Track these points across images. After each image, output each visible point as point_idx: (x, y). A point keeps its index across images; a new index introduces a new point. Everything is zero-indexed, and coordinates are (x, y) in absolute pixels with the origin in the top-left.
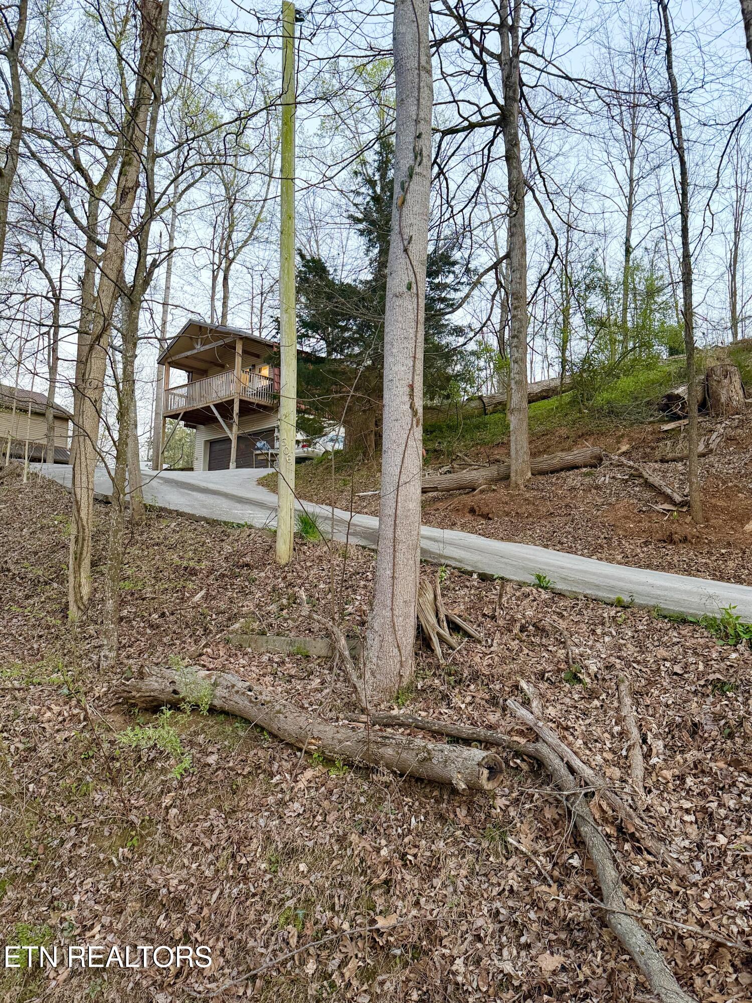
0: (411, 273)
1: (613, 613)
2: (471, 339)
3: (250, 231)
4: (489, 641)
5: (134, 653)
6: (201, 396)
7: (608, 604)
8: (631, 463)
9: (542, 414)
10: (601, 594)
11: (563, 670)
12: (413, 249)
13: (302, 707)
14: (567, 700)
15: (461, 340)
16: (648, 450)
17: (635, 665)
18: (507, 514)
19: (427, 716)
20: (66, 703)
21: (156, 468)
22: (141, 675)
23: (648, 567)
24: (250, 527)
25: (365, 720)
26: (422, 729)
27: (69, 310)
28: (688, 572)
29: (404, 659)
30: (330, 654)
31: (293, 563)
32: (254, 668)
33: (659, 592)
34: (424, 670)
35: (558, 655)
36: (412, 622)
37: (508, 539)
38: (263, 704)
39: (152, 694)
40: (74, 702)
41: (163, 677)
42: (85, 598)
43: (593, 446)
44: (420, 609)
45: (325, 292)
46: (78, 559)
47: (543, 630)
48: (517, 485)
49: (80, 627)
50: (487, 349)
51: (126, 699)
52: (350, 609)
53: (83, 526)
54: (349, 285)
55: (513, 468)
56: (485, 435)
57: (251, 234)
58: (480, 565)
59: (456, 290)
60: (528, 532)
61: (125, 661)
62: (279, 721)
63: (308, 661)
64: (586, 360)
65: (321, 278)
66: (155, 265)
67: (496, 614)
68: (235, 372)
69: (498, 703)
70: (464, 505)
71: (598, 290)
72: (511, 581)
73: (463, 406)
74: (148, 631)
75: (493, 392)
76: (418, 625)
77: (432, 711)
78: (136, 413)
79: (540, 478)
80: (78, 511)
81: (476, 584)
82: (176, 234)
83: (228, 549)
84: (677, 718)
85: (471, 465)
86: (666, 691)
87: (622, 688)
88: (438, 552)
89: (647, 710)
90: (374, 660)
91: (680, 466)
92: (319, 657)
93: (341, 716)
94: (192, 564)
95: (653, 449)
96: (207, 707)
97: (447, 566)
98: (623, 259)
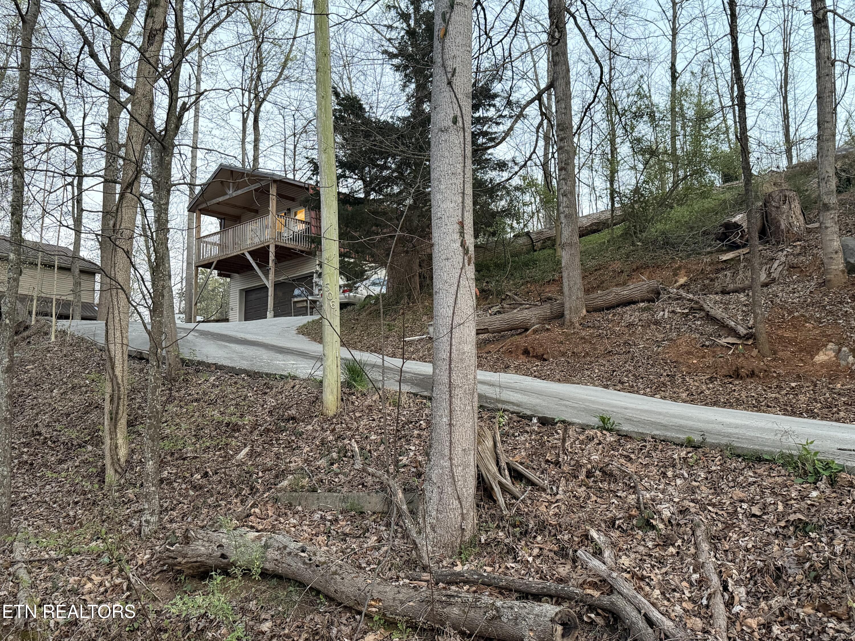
0: (456, 106)
1: (683, 454)
2: (516, 173)
3: (279, 71)
4: (554, 488)
5: (177, 517)
6: (234, 243)
7: (677, 445)
8: (691, 296)
9: (593, 248)
10: (670, 434)
11: (634, 517)
12: (457, 81)
13: (360, 567)
14: (641, 549)
15: (505, 175)
16: (707, 282)
17: (710, 508)
18: (563, 354)
19: (493, 571)
20: (107, 573)
21: (189, 320)
22: (187, 540)
23: (715, 404)
24: (294, 378)
25: (428, 578)
26: (489, 585)
27: (92, 160)
28: (757, 408)
29: (465, 511)
30: (385, 510)
31: (341, 415)
32: (305, 528)
33: (730, 430)
34: (487, 522)
35: (629, 501)
36: (472, 471)
37: (566, 380)
38: (317, 566)
39: (199, 559)
40: (115, 571)
41: (210, 541)
42: (122, 460)
43: (649, 279)
44: (479, 456)
45: (362, 131)
46: (114, 419)
47: (611, 475)
48: (572, 323)
49: (118, 491)
50: (532, 184)
51: (171, 567)
52: (404, 460)
53: (118, 384)
54: (386, 123)
55: (567, 305)
56: (535, 273)
57: (281, 74)
58: (538, 408)
59: (498, 124)
60: (586, 372)
61: (168, 526)
62: (335, 583)
63: (363, 518)
64: (636, 191)
65: (358, 116)
66: (184, 108)
67: (560, 459)
68: (270, 216)
69: (567, 555)
70: (517, 347)
71: (646, 118)
72: (573, 424)
73: (510, 242)
74: (191, 493)
75: (540, 227)
76: (478, 475)
77: (497, 565)
78: (169, 264)
79: (596, 315)
80: (113, 368)
81: (536, 429)
82: (202, 76)
83: (271, 402)
84: (758, 563)
85: (521, 304)
86: (745, 534)
87: (698, 533)
88: (494, 396)
89: (726, 555)
90: (434, 513)
91: (742, 297)
92: (374, 513)
93: (402, 575)
94: (234, 419)
95: (712, 280)
96: (259, 571)
97: (504, 411)
98: (669, 84)
